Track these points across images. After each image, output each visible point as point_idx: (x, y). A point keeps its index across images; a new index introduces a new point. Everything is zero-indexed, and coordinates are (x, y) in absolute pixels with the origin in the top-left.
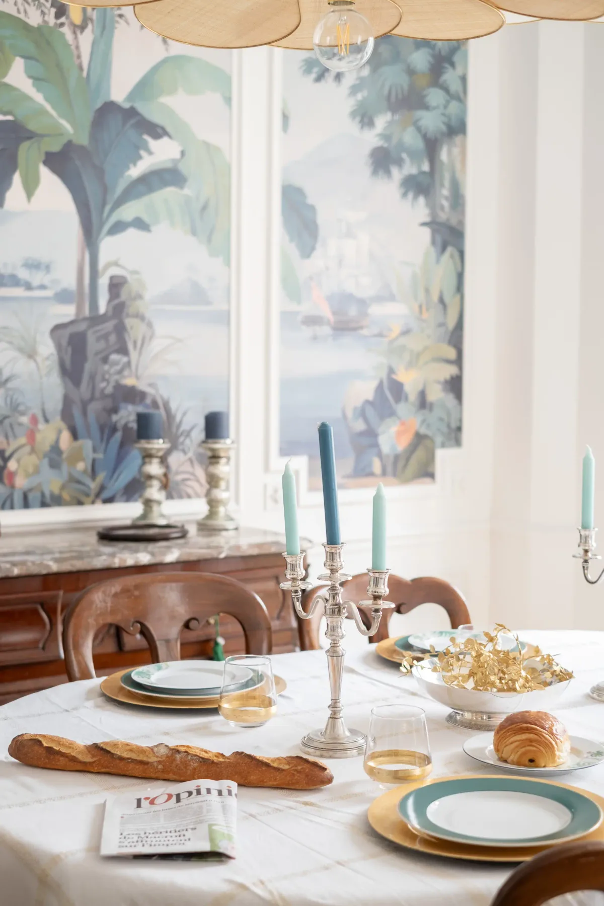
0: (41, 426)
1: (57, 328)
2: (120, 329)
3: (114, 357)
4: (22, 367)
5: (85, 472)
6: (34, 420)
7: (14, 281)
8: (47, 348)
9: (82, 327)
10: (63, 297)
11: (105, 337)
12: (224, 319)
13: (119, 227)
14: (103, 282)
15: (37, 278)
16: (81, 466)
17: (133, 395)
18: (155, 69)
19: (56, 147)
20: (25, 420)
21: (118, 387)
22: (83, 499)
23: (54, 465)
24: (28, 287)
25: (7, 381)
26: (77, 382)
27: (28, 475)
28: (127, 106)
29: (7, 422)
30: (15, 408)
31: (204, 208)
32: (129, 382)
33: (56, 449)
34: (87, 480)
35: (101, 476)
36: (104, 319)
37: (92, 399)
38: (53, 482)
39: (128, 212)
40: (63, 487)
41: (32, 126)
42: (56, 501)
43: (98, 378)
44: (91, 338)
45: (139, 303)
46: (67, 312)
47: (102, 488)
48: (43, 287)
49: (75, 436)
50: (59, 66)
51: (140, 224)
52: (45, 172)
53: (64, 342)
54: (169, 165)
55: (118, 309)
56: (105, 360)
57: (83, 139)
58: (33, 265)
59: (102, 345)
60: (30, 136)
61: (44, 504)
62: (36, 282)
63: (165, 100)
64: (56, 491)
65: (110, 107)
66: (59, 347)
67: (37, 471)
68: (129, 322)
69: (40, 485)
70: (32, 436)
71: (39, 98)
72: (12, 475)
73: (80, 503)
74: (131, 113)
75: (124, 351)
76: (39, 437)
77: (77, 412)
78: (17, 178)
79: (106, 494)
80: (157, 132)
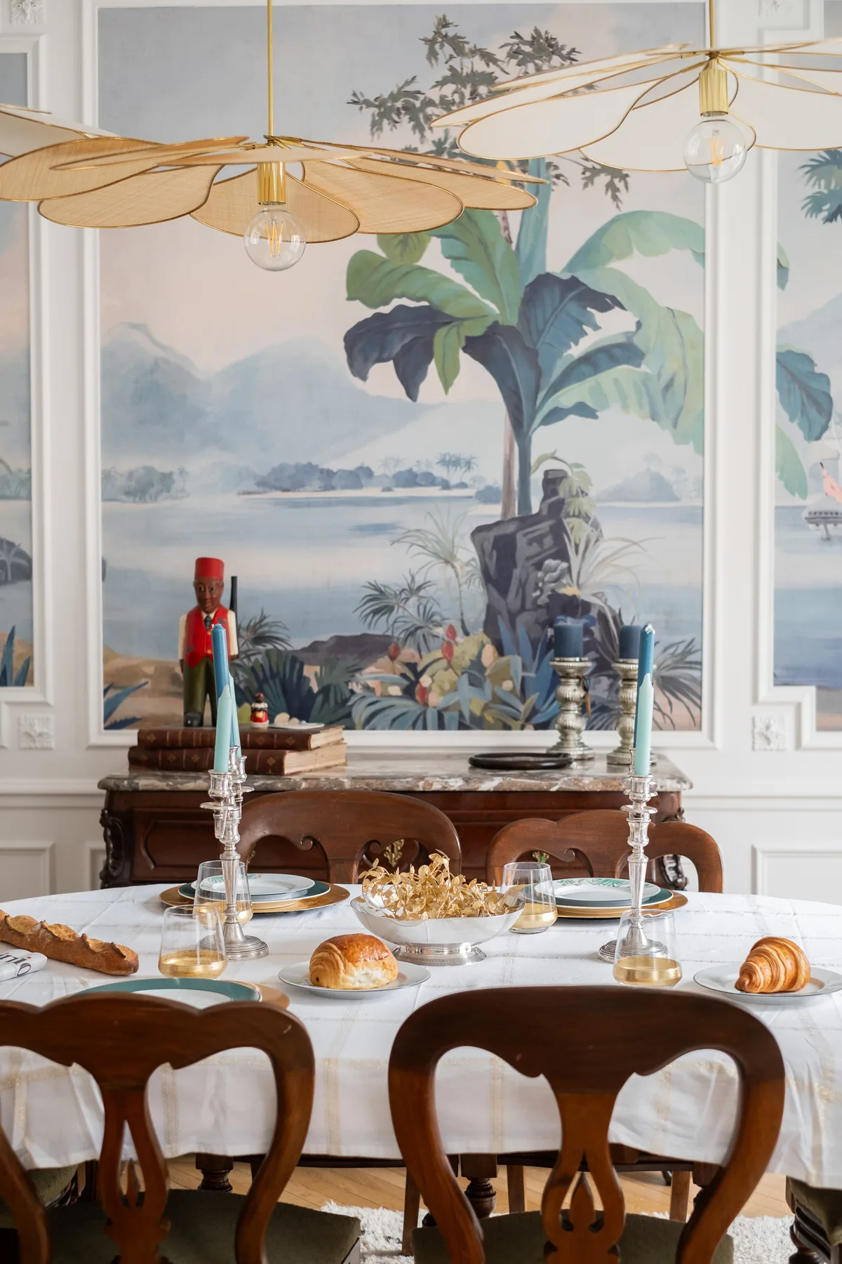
0: (460, 638)
1: (480, 530)
2: (559, 532)
3: (550, 562)
4: (438, 573)
5: (513, 692)
6: (452, 632)
7: (430, 480)
8: (467, 553)
9: (511, 528)
10: (486, 496)
11: (539, 540)
12: (695, 517)
13: (556, 415)
14: (537, 478)
15: (455, 476)
16: (508, 685)
17: (574, 606)
18: (603, 231)
19: (478, 330)
20: (440, 631)
21: (555, 596)
22: (511, 722)
23: (475, 682)
24: (446, 485)
25: (419, 588)
26: (504, 592)
27: (443, 693)
28: (566, 276)
29: (419, 632)
30: (429, 618)
31: (669, 386)
32: (569, 591)
33: (477, 664)
34: (516, 702)
35: (533, 698)
36: (537, 519)
37: (523, 609)
38: (474, 702)
39: (568, 397)
40: (486, 708)
41: (450, 310)
42: (477, 723)
43: (530, 587)
44: (521, 541)
45: (582, 500)
46: (493, 512)
47: (534, 712)
48: (463, 485)
49: (500, 651)
50: (483, 242)
51: (583, 410)
52: (464, 359)
53: (488, 546)
54: (622, 340)
55: (556, 508)
56: (539, 566)
57: (512, 319)
58: (451, 462)
59: (535, 548)
60: (448, 321)
61: (462, 726)
62: (454, 481)
63: (615, 265)
64: (478, 713)
65: (545, 281)
66: (481, 551)
67: (454, 688)
68: (568, 523)
69: (457, 704)
70: (448, 649)
71: (459, 278)
72: (425, 692)
73: (507, 727)
74: (574, 283)
75: (562, 555)
76: (457, 651)
77: (503, 625)
78: (432, 368)
79: (539, 719)
80: (605, 302)
